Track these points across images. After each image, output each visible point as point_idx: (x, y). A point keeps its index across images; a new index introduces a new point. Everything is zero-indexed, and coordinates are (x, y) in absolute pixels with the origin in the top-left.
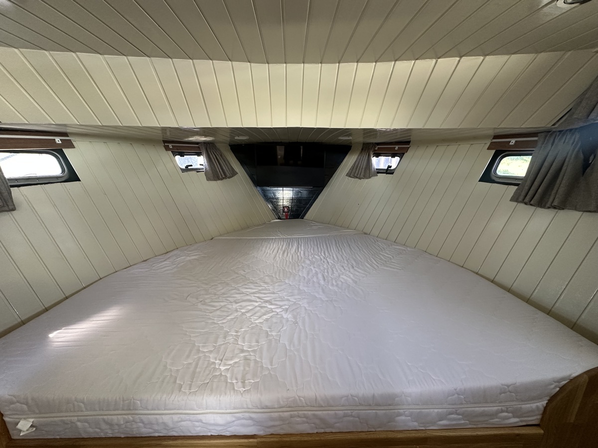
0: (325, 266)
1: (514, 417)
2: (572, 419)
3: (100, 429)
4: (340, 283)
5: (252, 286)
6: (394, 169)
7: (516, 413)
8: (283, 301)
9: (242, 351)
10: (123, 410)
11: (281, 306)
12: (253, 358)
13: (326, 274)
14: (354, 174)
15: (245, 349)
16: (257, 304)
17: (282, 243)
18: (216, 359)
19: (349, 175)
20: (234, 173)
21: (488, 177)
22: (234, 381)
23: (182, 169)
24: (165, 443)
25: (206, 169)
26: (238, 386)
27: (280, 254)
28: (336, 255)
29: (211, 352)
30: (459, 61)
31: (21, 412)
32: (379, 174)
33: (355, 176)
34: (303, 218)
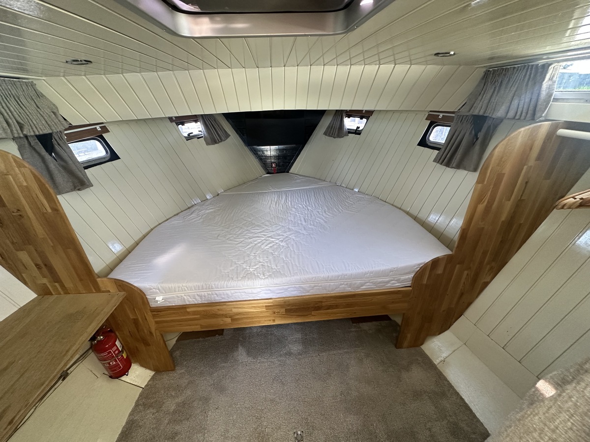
0: (306, 212)
1: (398, 283)
2: (425, 282)
3: (195, 299)
4: (315, 223)
5: (258, 228)
6: (362, 130)
7: (398, 281)
8: (279, 236)
9: (261, 262)
10: (206, 289)
11: (278, 239)
12: (266, 265)
13: (307, 218)
14: (329, 133)
15: (261, 261)
16: (263, 239)
17: (274, 196)
18: (246, 266)
19: (325, 134)
20: (227, 136)
21: (424, 143)
22: (259, 275)
23: (185, 137)
24: (227, 304)
25: (204, 135)
26: (262, 276)
27: (273, 205)
28: (314, 203)
29: (243, 263)
30: (394, 67)
31: (156, 293)
32: (350, 135)
33: (331, 135)
34: (288, 172)
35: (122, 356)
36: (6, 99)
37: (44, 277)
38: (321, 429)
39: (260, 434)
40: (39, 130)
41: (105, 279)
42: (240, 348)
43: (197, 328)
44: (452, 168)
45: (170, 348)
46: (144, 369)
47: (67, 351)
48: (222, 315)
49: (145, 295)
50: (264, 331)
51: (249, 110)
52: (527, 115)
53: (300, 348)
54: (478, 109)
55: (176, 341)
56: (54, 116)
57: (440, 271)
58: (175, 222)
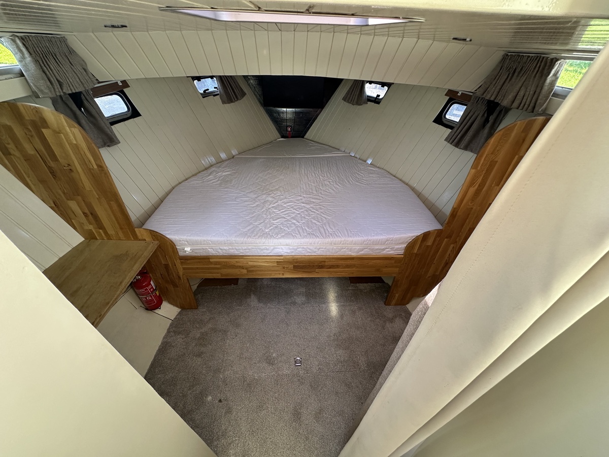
0: (318, 181)
1: (392, 251)
2: (415, 252)
3: (218, 252)
6: (382, 98)
7: (393, 249)
9: (274, 225)
10: (227, 244)
12: (279, 227)
14: (348, 99)
15: (275, 223)
17: (288, 162)
18: (262, 227)
19: (344, 99)
20: (244, 94)
21: (440, 119)
22: (273, 235)
23: (201, 94)
24: (244, 257)
25: (220, 91)
26: (276, 236)
28: (326, 173)
29: (259, 225)
30: (417, 41)
31: (185, 245)
32: (369, 103)
33: (350, 101)
34: (303, 137)
35: (156, 293)
36: (46, 57)
37: (90, 223)
38: (316, 357)
39: (268, 357)
40: (75, 88)
41: (141, 229)
42: (253, 296)
43: (218, 276)
44: (460, 148)
45: (194, 290)
46: (172, 306)
47: (121, 283)
48: (240, 266)
49: (175, 245)
50: (273, 284)
51: (269, 74)
52: (529, 107)
53: (304, 299)
54: (490, 94)
55: (197, 287)
56: (85, 73)
57: (429, 243)
58: (194, 182)
